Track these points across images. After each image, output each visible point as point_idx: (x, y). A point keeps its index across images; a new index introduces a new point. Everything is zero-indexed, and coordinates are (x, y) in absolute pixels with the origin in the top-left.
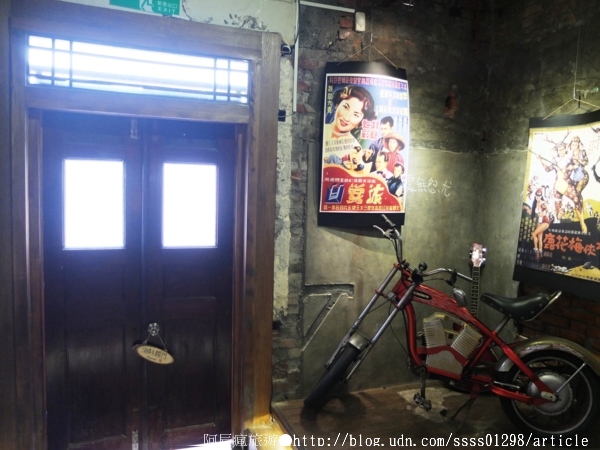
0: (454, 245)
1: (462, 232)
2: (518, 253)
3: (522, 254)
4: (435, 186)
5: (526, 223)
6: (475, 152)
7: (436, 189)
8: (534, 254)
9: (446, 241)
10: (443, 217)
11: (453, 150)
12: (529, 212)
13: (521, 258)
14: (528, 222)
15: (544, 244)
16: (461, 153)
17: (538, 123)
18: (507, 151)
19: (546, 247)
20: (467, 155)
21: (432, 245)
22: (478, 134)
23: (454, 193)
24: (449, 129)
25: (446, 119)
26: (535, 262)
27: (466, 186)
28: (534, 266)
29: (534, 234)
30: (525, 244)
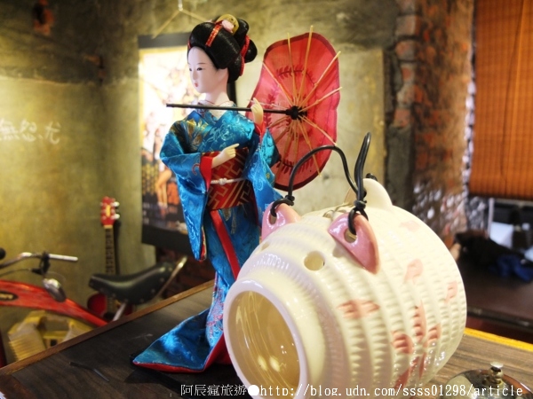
0: (77, 205)
1: (86, 186)
2: (143, 209)
3: (148, 211)
4: (33, 130)
5: (148, 172)
6: (91, 84)
7: (35, 134)
8: (159, 210)
9: (62, 201)
10: (54, 171)
11: (56, 80)
12: (149, 157)
13: (148, 216)
14: (149, 170)
15: (168, 196)
16: (68, 85)
17: (148, 42)
18: (124, 81)
19: (170, 201)
20: (78, 87)
21: (42, 210)
22: (92, 59)
23: (66, 139)
24: (45, 52)
25: (37, 36)
26: (160, 219)
27: (82, 127)
28: (160, 225)
29: (157, 185)
30: (150, 198)
